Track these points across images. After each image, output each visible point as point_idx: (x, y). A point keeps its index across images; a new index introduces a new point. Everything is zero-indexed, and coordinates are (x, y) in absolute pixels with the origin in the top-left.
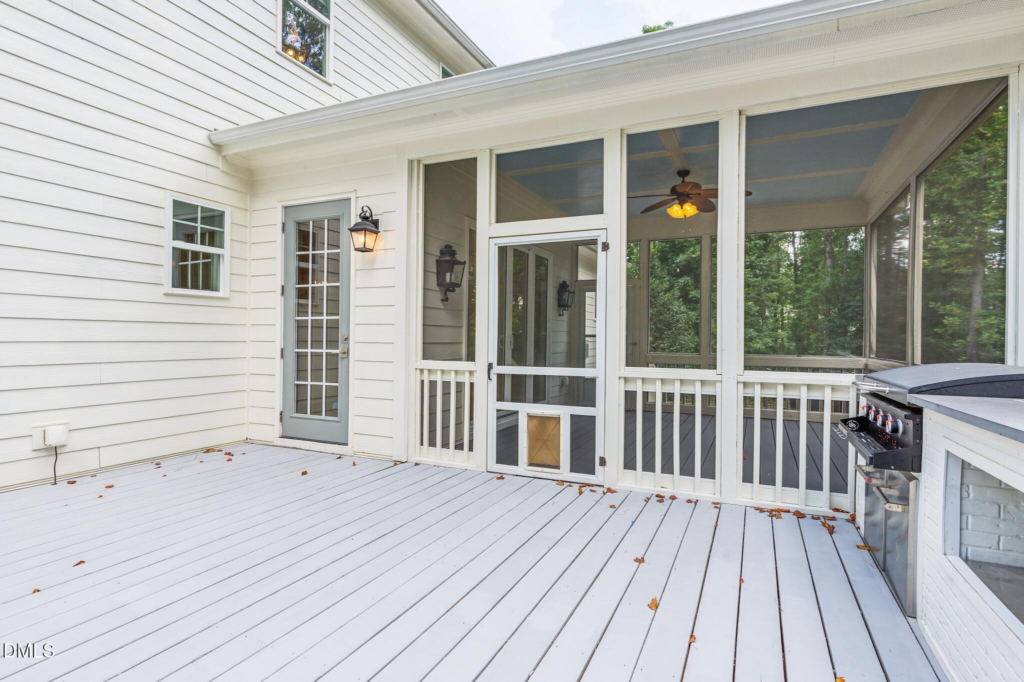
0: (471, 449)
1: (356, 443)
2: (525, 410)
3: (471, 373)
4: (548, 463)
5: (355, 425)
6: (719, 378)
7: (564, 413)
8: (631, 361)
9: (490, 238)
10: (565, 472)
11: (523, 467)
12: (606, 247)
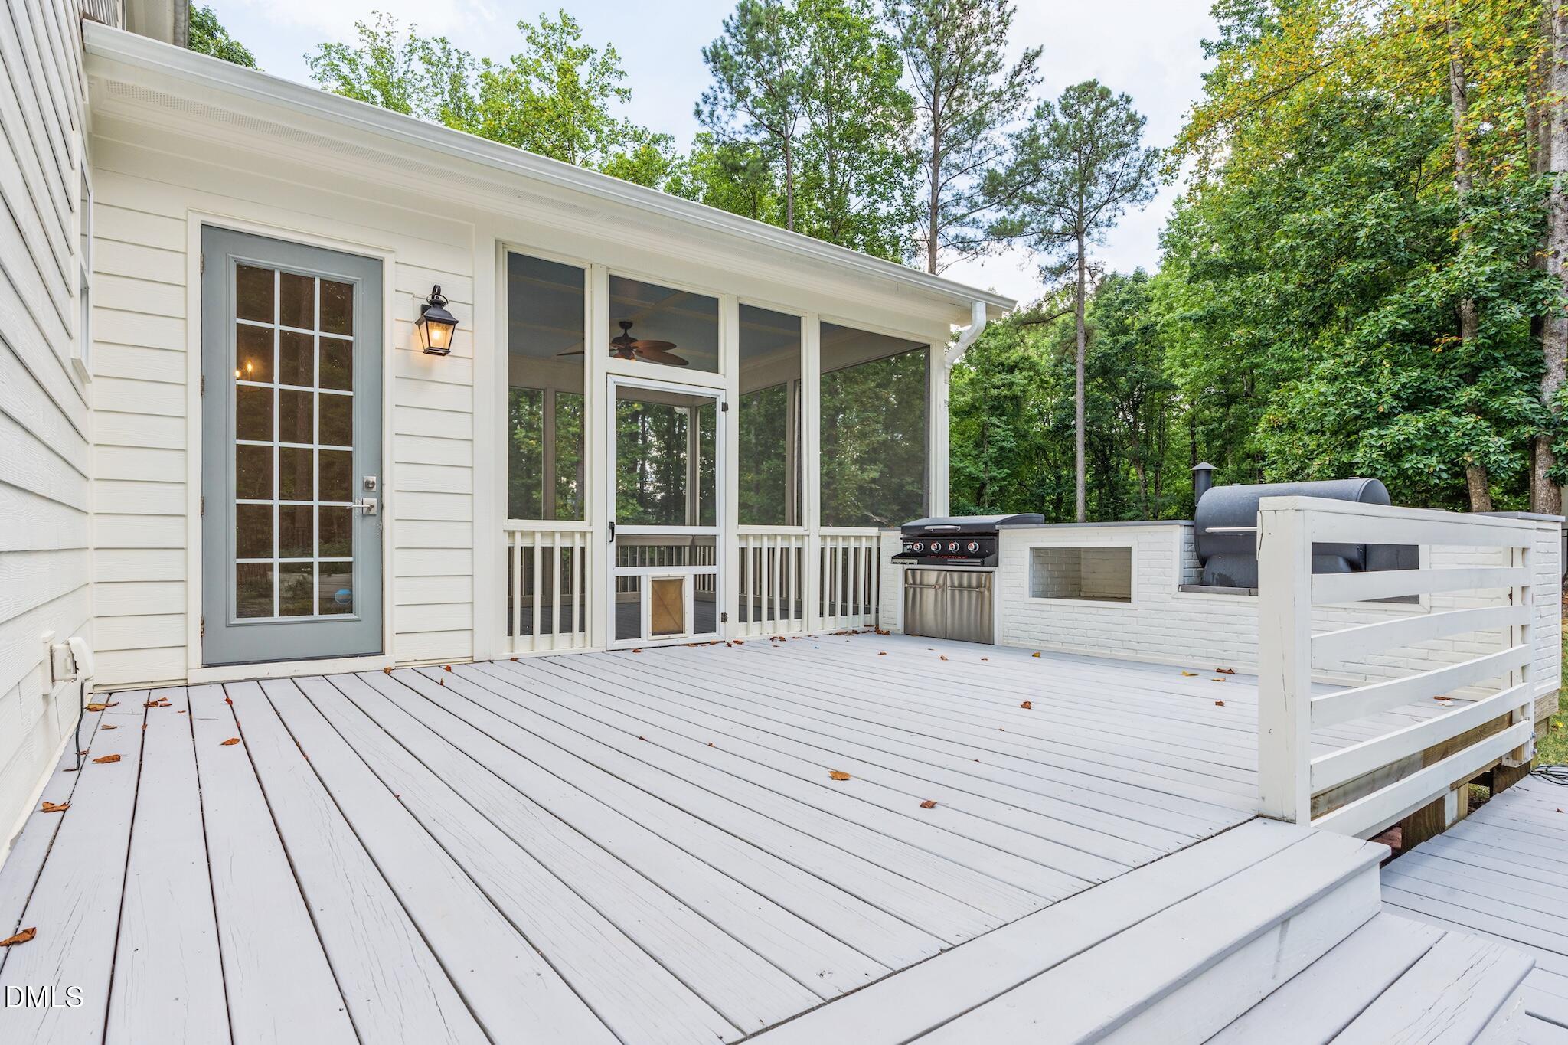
0: (582, 629)
1: (396, 650)
2: (648, 574)
3: (583, 534)
4: (671, 629)
5: (393, 620)
6: (807, 533)
7: (686, 573)
8: (742, 521)
9: (608, 373)
10: (690, 635)
11: (646, 638)
12: (725, 407)
